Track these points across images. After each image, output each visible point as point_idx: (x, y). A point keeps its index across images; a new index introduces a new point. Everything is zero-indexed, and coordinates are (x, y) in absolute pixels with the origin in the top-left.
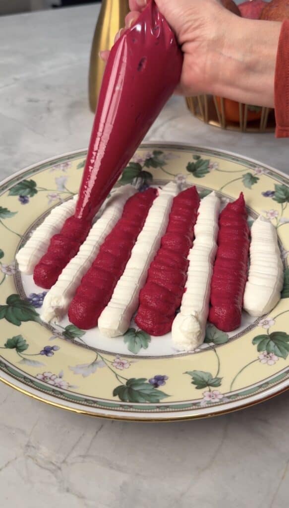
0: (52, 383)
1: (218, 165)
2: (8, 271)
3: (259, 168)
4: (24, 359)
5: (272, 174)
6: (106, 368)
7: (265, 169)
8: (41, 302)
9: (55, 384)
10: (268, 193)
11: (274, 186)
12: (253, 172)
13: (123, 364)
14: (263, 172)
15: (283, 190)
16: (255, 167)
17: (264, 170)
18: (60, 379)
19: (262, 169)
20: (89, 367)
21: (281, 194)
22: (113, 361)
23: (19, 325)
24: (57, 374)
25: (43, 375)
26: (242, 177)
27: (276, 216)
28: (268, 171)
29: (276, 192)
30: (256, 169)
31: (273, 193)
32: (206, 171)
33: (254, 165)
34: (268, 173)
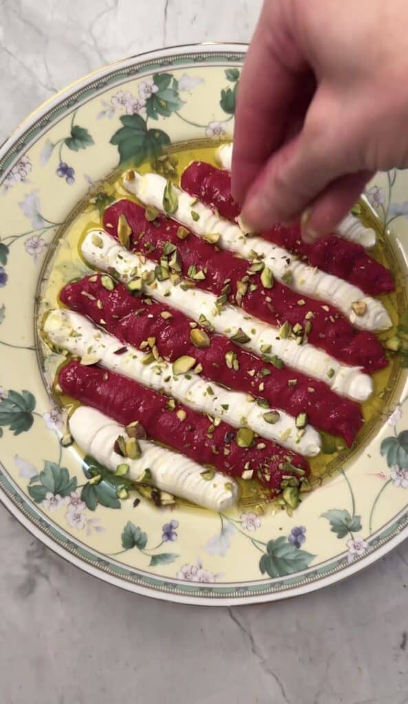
0: (15, 170)
1: (401, 484)
2: (214, 131)
3: (366, 549)
4: (53, 146)
5: (340, 562)
6: (31, 229)
7: (358, 559)
8: (162, 171)
9: (13, 174)
10: (299, 537)
11: (312, 552)
12: (360, 536)
13: (35, 246)
14: (352, 550)
15: (295, 561)
16: (371, 544)
17: (356, 555)
18: (20, 180)
19: (361, 552)
20: (36, 211)
21: (288, 554)
22: (41, 238)
23: (113, 141)
24: (27, 177)
25: (28, 163)
26: (357, 514)
27: (244, 525)
28: (351, 560)
29: (296, 551)
30: (365, 545)
31: (297, 544)
32: (395, 461)
33: (376, 543)
34: (346, 558)
